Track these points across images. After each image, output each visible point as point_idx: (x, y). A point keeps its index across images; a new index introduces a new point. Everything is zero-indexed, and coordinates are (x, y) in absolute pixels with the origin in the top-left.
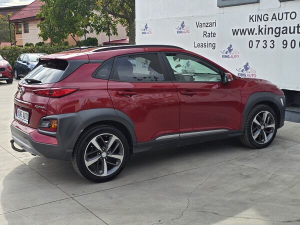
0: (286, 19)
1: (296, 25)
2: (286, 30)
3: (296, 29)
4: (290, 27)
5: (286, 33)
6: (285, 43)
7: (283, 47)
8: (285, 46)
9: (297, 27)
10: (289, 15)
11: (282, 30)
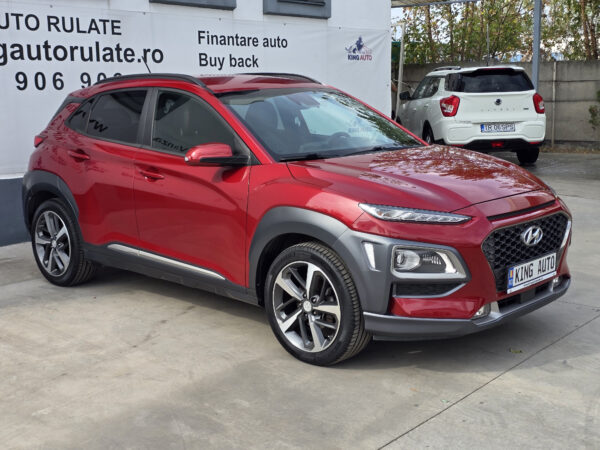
0: (18, 28)
1: (42, 44)
2: (21, 51)
3: (43, 51)
4: (29, 47)
5: (22, 57)
6: (21, 78)
7: (19, 87)
8: (22, 86)
9: (44, 47)
10: (22, 20)
11: (9, 51)
